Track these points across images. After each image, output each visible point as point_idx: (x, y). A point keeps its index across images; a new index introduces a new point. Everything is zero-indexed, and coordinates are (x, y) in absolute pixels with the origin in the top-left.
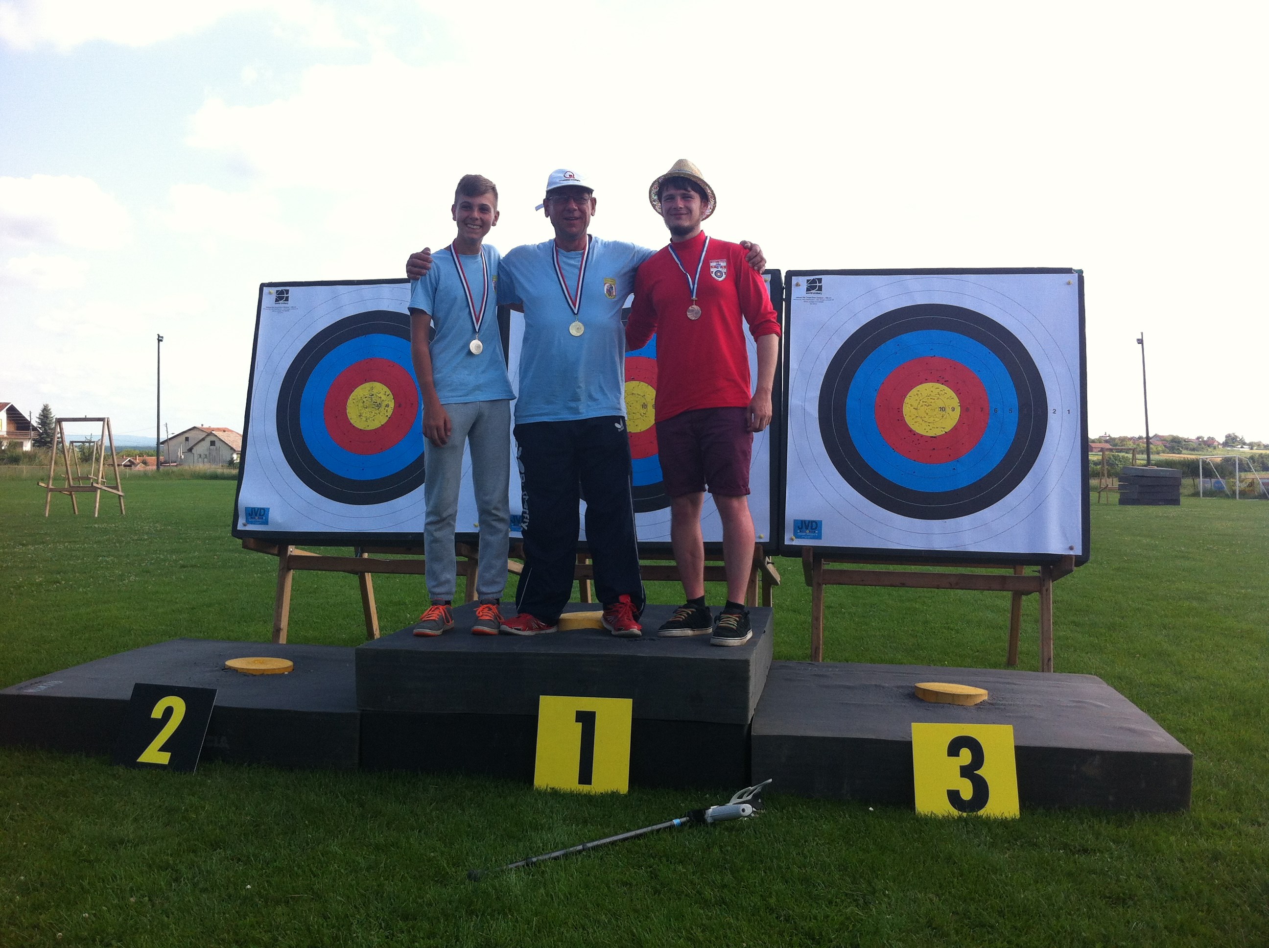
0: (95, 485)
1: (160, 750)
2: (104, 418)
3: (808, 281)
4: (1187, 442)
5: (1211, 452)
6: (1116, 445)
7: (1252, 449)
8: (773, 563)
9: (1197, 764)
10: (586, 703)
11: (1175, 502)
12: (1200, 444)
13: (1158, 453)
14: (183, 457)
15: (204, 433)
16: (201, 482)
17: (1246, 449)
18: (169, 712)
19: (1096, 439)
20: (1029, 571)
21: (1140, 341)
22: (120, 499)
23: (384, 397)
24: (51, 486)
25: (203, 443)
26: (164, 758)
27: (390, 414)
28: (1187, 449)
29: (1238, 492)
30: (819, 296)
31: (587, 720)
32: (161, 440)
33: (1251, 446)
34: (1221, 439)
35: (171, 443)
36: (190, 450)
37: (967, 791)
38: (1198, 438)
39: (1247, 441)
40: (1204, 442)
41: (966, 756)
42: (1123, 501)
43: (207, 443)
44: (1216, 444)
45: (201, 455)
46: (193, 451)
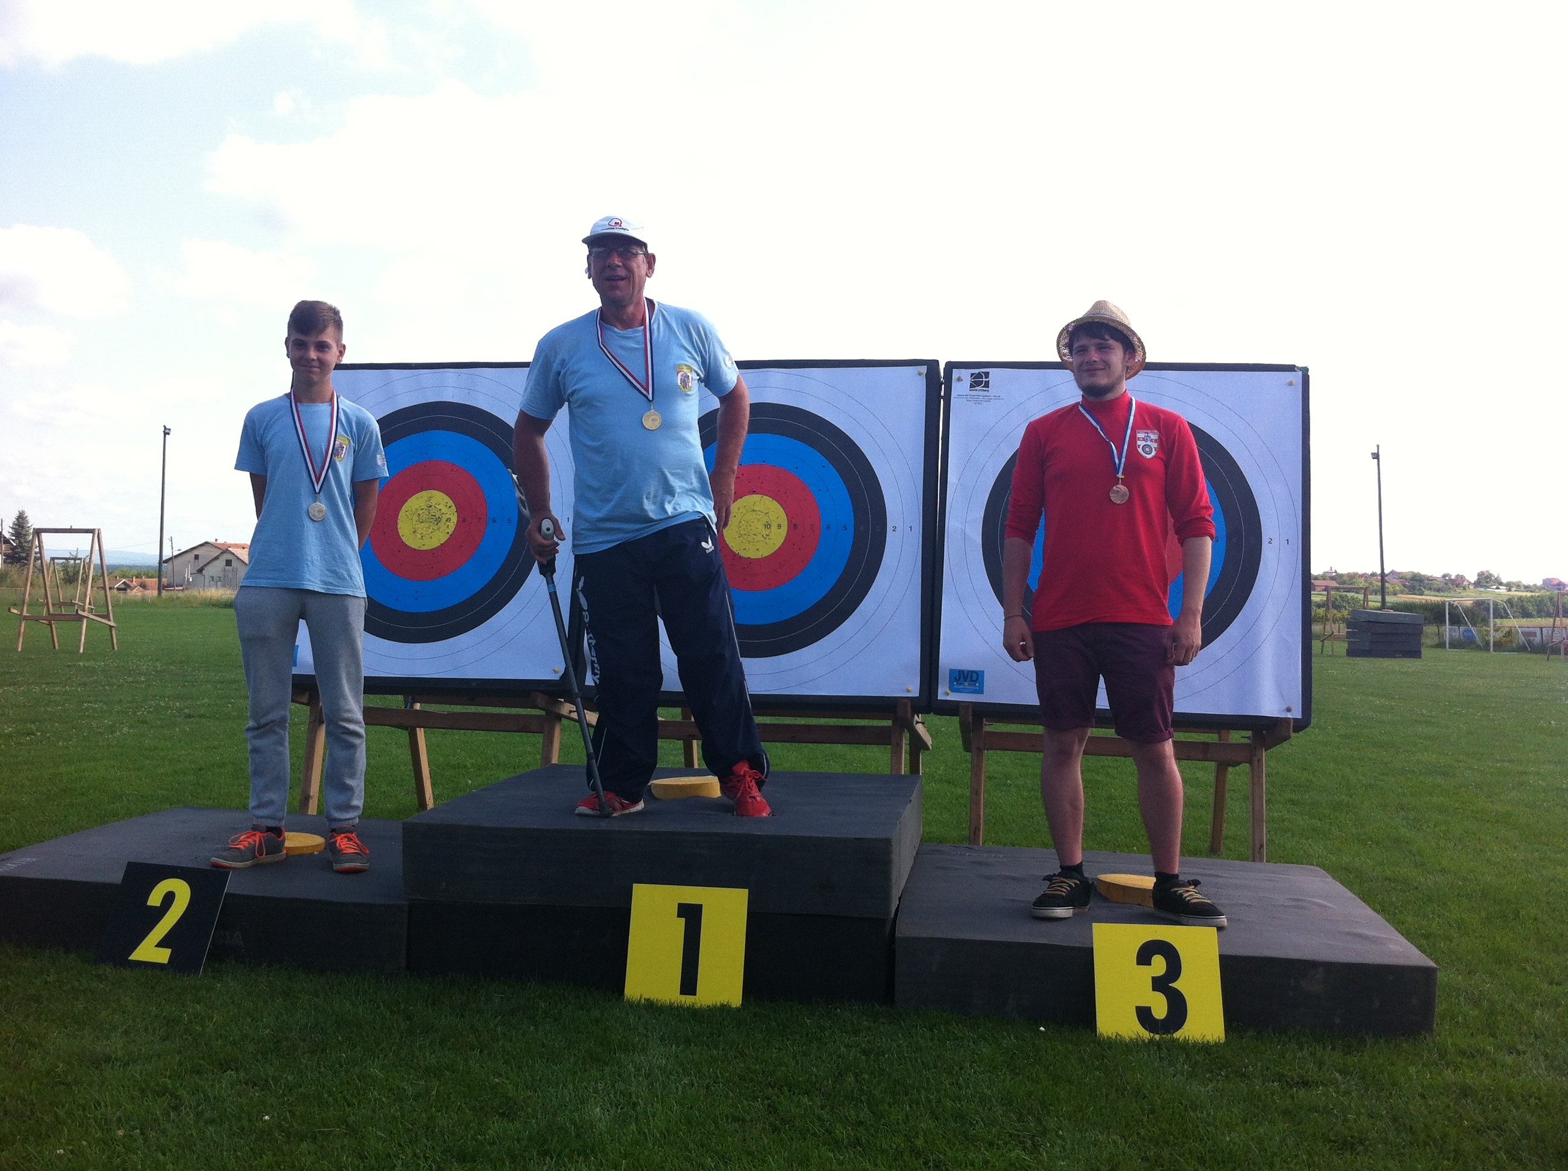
0: (80, 612)
1: (156, 946)
2: (94, 530)
3: (972, 375)
4: (1432, 580)
5: (1460, 593)
6: (1344, 583)
7: (1509, 590)
8: (923, 723)
9: (1441, 977)
10: (691, 894)
11: (1416, 654)
12: (1446, 584)
13: (1395, 594)
14: (191, 580)
15: (216, 550)
16: (215, 610)
17: (1503, 590)
18: (169, 898)
19: (1320, 575)
20: (1237, 737)
21: (1376, 456)
22: (111, 631)
23: (444, 510)
24: (25, 613)
25: (216, 563)
26: (163, 956)
27: (451, 530)
28: (1430, 589)
29: (1492, 644)
30: (985, 393)
31: (691, 914)
32: (164, 558)
33: (1509, 586)
34: (1472, 578)
35: (176, 562)
36: (200, 571)
37: (1160, 1008)
38: (1444, 576)
39: (1504, 581)
40: (1451, 580)
41: (1159, 966)
42: (1352, 653)
43: (220, 563)
44: (1466, 583)
45: (213, 578)
46: (204, 572)
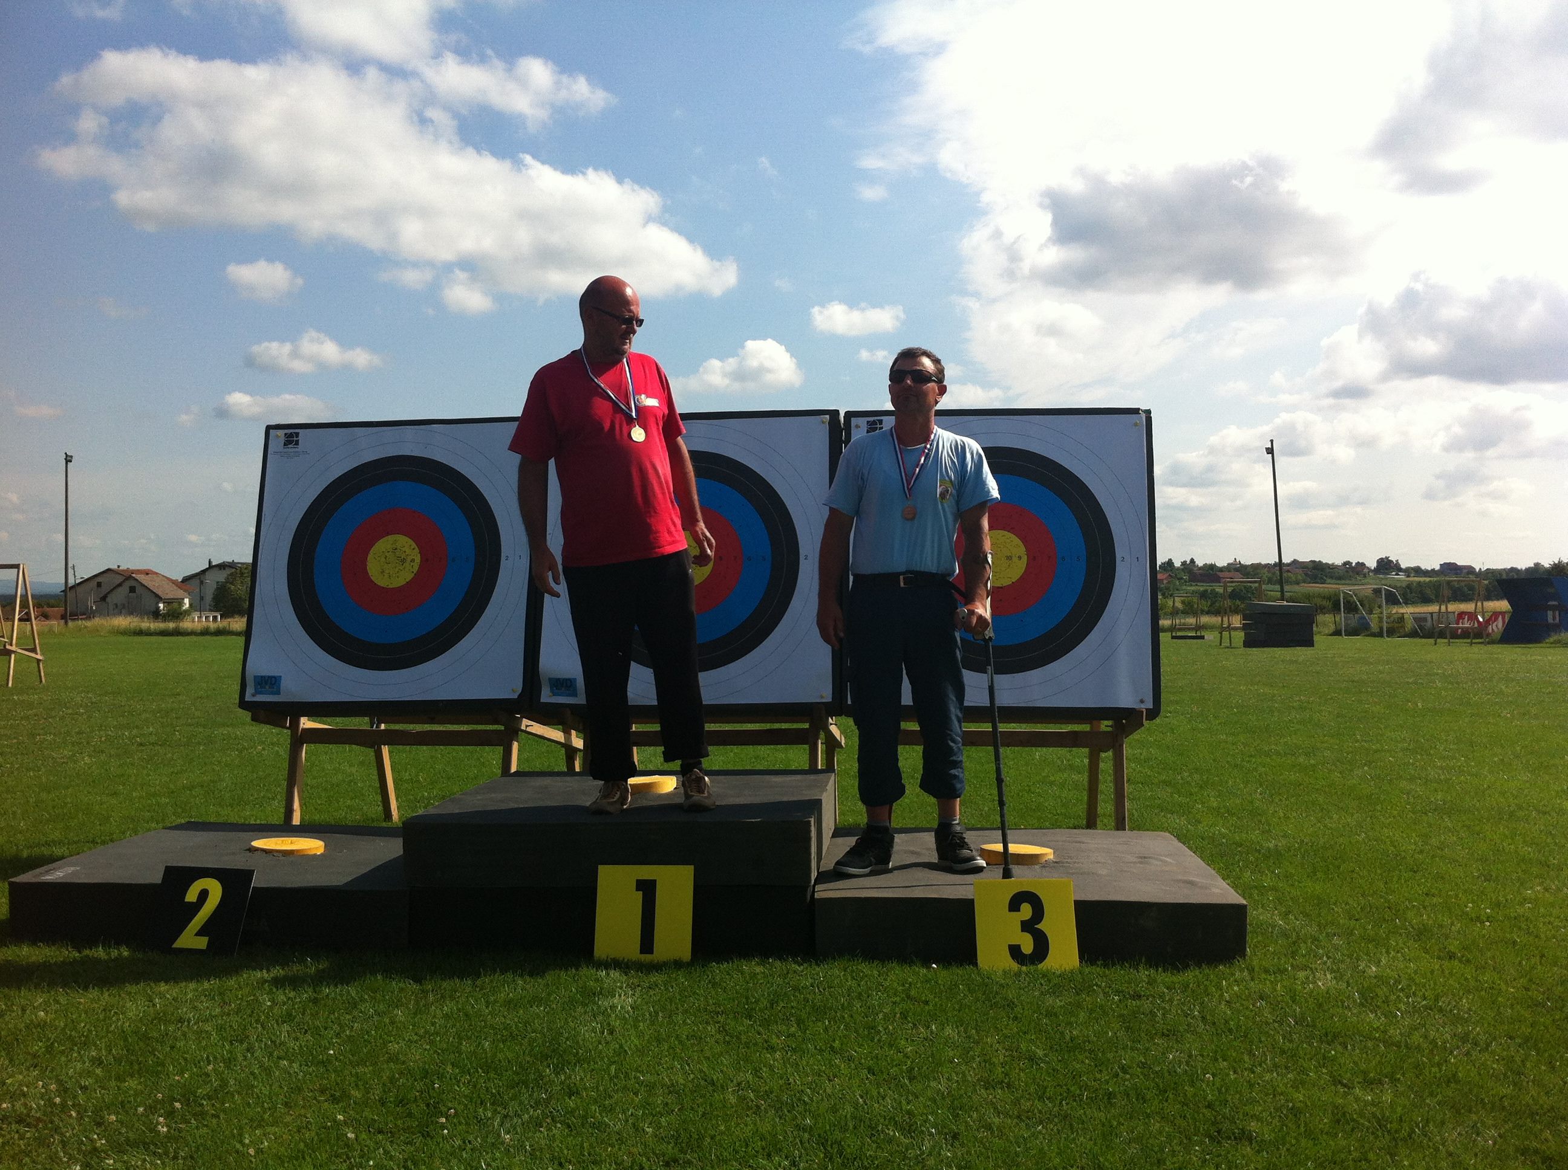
0: (8, 647)
1: (196, 935)
2: (19, 565)
3: (868, 422)
4: (1332, 568)
5: (1360, 580)
6: (1247, 574)
7: (1408, 576)
8: (836, 725)
10: (646, 872)
11: (1309, 643)
12: (1347, 572)
13: (1298, 584)
14: (94, 608)
15: (121, 576)
16: (122, 639)
17: (1402, 576)
18: (204, 895)
19: (1224, 567)
21: (1270, 451)
22: (39, 665)
23: (408, 551)
25: (120, 589)
26: (202, 943)
27: (415, 570)
28: (1332, 578)
29: (1385, 629)
31: (647, 888)
33: (1408, 571)
34: (1372, 564)
35: (79, 589)
36: (104, 599)
37: (1027, 945)
38: (1345, 564)
39: (1403, 566)
40: (1351, 567)
41: (1026, 911)
42: (1249, 643)
43: (124, 591)
44: (1366, 571)
45: (116, 605)
46: (108, 599)
